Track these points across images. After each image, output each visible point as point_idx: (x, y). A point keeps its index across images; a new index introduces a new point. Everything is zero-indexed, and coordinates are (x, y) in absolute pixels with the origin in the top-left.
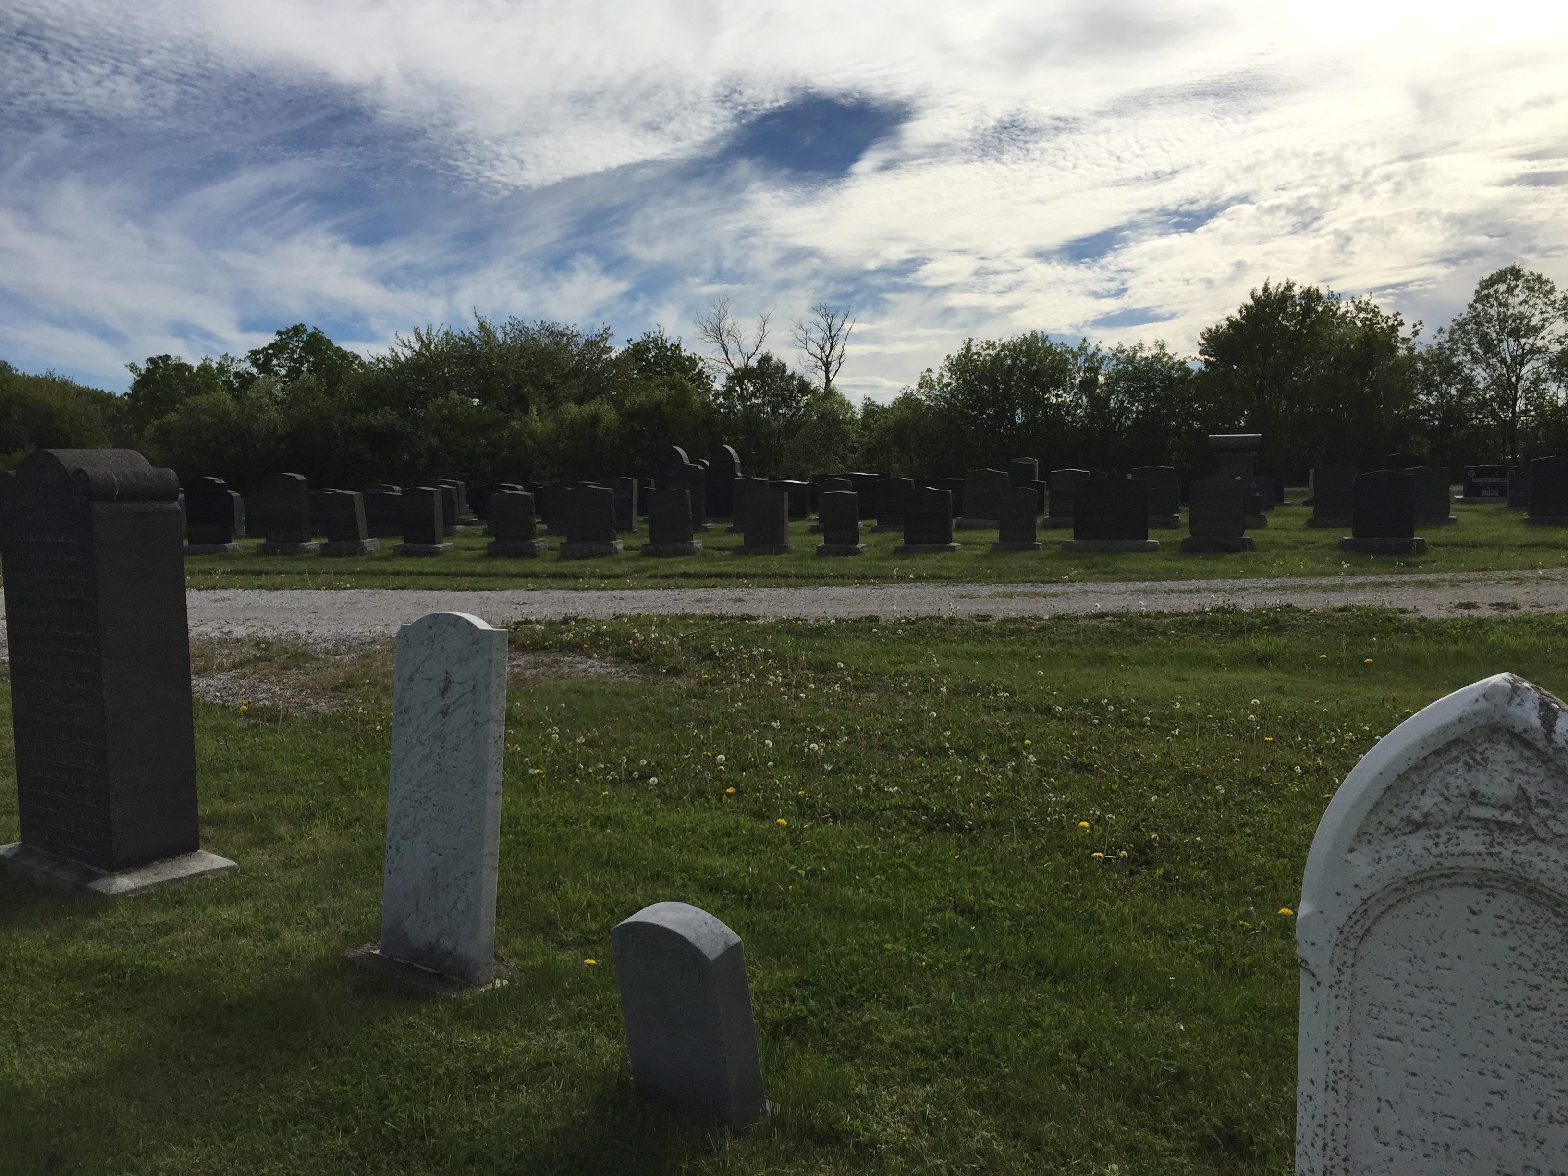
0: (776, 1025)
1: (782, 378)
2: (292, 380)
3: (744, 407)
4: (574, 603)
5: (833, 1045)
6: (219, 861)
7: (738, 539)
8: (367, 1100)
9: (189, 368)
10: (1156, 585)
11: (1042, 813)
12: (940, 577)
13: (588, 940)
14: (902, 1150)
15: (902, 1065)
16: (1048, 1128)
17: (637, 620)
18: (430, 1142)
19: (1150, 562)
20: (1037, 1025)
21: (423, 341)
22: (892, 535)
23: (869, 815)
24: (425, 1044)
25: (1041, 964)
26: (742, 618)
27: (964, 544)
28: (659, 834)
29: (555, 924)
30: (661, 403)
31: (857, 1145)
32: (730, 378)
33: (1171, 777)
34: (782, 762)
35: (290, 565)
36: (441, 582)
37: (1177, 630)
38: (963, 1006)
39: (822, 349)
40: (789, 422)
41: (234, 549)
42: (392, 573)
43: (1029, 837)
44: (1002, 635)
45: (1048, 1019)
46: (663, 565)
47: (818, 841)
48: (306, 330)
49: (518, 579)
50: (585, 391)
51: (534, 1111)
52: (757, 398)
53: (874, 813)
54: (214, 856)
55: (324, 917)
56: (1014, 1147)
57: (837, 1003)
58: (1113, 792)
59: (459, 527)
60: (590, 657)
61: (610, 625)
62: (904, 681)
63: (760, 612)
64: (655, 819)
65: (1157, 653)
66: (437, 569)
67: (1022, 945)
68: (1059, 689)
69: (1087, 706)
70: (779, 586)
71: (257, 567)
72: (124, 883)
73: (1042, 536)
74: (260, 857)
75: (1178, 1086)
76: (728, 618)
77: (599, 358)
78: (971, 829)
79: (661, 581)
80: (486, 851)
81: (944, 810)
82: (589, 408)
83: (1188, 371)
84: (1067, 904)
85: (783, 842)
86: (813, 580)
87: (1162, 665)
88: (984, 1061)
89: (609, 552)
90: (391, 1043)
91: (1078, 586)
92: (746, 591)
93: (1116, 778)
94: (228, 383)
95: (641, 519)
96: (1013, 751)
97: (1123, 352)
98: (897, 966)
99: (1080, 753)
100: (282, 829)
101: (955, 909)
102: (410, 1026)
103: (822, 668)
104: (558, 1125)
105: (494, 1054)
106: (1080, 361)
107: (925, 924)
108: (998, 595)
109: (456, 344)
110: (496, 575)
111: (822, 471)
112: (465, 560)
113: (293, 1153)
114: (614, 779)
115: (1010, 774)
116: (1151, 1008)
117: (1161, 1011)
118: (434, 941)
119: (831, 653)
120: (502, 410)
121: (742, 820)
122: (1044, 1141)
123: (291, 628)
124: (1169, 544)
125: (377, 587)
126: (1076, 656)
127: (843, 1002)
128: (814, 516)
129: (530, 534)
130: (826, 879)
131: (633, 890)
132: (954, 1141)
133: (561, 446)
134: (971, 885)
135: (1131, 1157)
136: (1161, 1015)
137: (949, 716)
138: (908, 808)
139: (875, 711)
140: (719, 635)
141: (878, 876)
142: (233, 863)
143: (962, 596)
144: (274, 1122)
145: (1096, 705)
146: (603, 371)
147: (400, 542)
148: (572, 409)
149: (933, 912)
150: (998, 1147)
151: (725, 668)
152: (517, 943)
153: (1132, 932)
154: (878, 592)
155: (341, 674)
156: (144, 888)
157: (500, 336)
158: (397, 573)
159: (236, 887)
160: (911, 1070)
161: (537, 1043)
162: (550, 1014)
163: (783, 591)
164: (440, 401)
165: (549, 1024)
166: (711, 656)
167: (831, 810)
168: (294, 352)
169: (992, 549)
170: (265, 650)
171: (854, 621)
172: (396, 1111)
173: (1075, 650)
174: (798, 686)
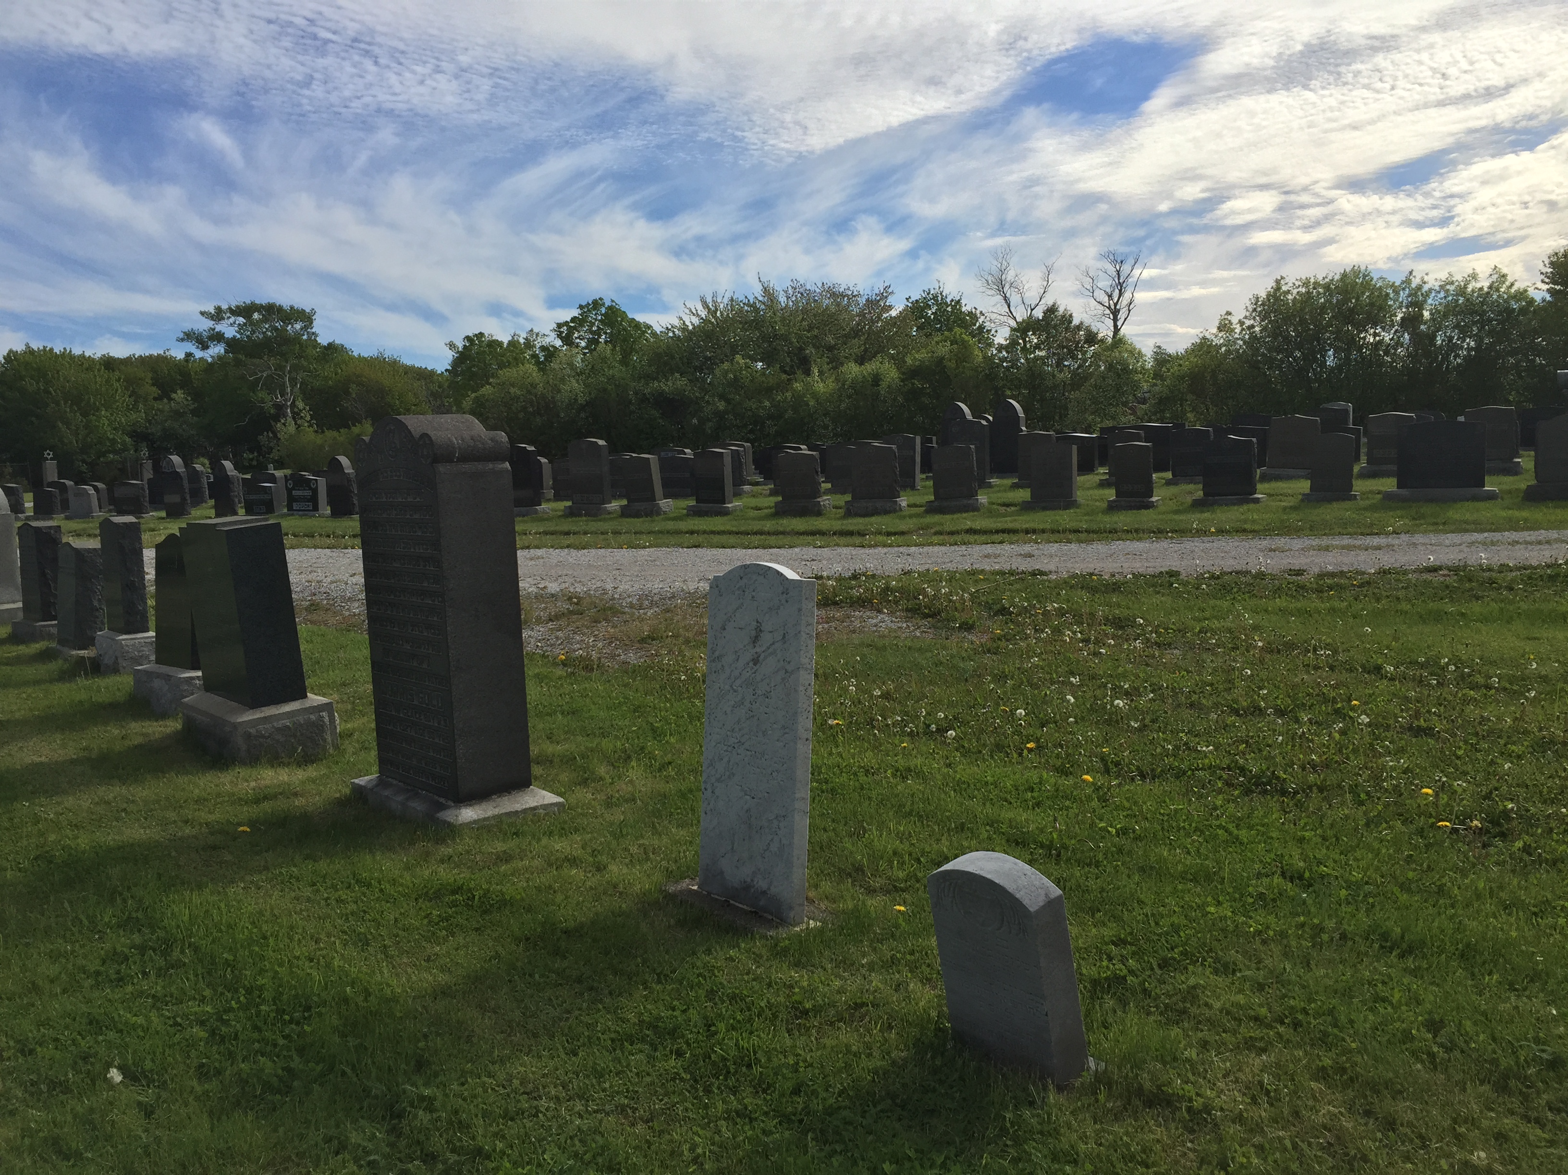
0: (1095, 982)
1: (1067, 329)
2: (591, 351)
3: (1027, 359)
4: (861, 559)
5: (1157, 1007)
6: (549, 798)
7: (1024, 495)
8: (696, 1027)
9: (500, 344)
10: (1497, 536)
11: (1377, 778)
12: (1245, 531)
13: (895, 887)
14: (1239, 1118)
15: (1235, 1033)
16: (1404, 1110)
17: (925, 575)
18: (757, 1070)
19: (1486, 511)
20: (1384, 1000)
21: (709, 309)
22: (1191, 487)
23: (1180, 774)
24: (746, 977)
25: (1385, 936)
26: (1034, 574)
27: (1270, 495)
28: (960, 787)
29: (863, 871)
30: (942, 359)
31: (1189, 1110)
32: (1013, 330)
33: (1526, 743)
34: (1083, 718)
35: (594, 526)
36: (732, 540)
37: (1526, 584)
38: (1299, 977)
39: (1110, 297)
40: (1074, 373)
41: (544, 512)
42: (687, 533)
43: (1361, 803)
44: (1319, 591)
45: (1397, 996)
46: (948, 521)
47: (1127, 799)
48: (603, 304)
49: (805, 537)
50: (866, 350)
51: (854, 1048)
52: (1040, 349)
53: (1184, 773)
54: (544, 792)
55: (645, 853)
56: (1366, 1124)
57: (1159, 965)
58: (1458, 758)
59: (747, 488)
60: (880, 611)
61: (899, 580)
62: (1210, 638)
63: (1052, 567)
64: (956, 772)
65: (1501, 609)
66: (728, 528)
67: (1362, 915)
68: (1388, 648)
69: (1422, 666)
70: (1069, 542)
71: (565, 528)
72: (468, 814)
73: (1359, 486)
74: (584, 795)
75: (1551, 1074)
76: (1018, 574)
77: (879, 318)
78: (1296, 793)
79: (946, 537)
80: (797, 796)
81: (1263, 772)
82: (870, 367)
83: (1532, 301)
84: (1411, 875)
85: (1089, 798)
86: (1105, 535)
87: (1508, 622)
88: (1325, 1034)
89: (893, 510)
90: (714, 974)
91: (1404, 537)
92: (1035, 546)
93: (1461, 744)
94: (535, 356)
95: (924, 476)
96: (1337, 712)
97: (1452, 283)
98: (1222, 930)
99: (1417, 715)
100: (602, 770)
101: (1283, 874)
102: (731, 959)
103: (1119, 623)
104: (879, 1064)
105: (811, 992)
106: (1403, 295)
107: (1251, 889)
108: (1312, 548)
109: (741, 310)
110: (783, 533)
111: (1109, 423)
112: (754, 519)
113: (631, 1071)
114: (912, 731)
115: (1337, 736)
116: (1516, 990)
117: (1527, 993)
118: (749, 880)
119: (1128, 608)
120: (785, 372)
121: (1045, 775)
122: (1398, 1122)
123: (599, 584)
124: (1510, 492)
125: (673, 546)
126: (1406, 612)
127: (1164, 964)
128: (1102, 470)
129: (816, 493)
130: (1138, 838)
131: (938, 841)
132: (1296, 1114)
133: (843, 406)
134: (1300, 851)
135: (1501, 1145)
136: (1529, 998)
137: (1264, 674)
138: (1223, 769)
139: (1180, 669)
140: (1010, 590)
141: (1195, 837)
142: (561, 800)
143: (1271, 550)
144: (613, 1040)
145: (1433, 665)
146: (882, 330)
147: (692, 502)
148: (852, 370)
149: (1259, 875)
150: (1348, 1124)
151: (1017, 624)
152: (826, 886)
153: (1489, 906)
154: (1177, 547)
155: (646, 628)
156: (485, 819)
157: (782, 299)
158: (692, 533)
159: (565, 822)
160: (1244, 1038)
161: (854, 984)
162: (864, 956)
163: (1074, 546)
164: (726, 365)
165: (863, 966)
166: (1003, 611)
167: (1138, 768)
168: (593, 324)
169: (1302, 500)
170: (577, 604)
171: (1153, 576)
172: (724, 1039)
173: (1405, 606)
174: (1097, 642)
